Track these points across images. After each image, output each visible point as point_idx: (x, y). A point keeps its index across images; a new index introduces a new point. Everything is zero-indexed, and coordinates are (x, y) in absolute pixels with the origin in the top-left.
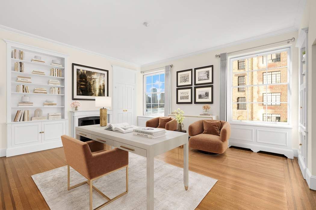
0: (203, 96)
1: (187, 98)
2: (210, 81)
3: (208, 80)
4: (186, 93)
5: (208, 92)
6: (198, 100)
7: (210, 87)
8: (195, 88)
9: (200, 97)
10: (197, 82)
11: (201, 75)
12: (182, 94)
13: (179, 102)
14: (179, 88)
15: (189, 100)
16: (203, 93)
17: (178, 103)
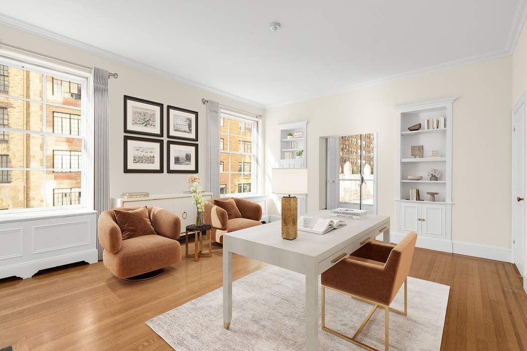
0: (183, 159)
1: (151, 160)
2: (193, 136)
3: (190, 134)
4: (149, 151)
5: (190, 154)
6: (173, 167)
7: (194, 146)
8: (169, 143)
9: (177, 160)
10: (172, 133)
11: (179, 122)
12: (138, 150)
13: (129, 168)
14: (130, 136)
15: (157, 166)
16: (182, 154)
17: (126, 171)
